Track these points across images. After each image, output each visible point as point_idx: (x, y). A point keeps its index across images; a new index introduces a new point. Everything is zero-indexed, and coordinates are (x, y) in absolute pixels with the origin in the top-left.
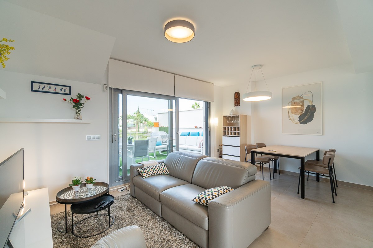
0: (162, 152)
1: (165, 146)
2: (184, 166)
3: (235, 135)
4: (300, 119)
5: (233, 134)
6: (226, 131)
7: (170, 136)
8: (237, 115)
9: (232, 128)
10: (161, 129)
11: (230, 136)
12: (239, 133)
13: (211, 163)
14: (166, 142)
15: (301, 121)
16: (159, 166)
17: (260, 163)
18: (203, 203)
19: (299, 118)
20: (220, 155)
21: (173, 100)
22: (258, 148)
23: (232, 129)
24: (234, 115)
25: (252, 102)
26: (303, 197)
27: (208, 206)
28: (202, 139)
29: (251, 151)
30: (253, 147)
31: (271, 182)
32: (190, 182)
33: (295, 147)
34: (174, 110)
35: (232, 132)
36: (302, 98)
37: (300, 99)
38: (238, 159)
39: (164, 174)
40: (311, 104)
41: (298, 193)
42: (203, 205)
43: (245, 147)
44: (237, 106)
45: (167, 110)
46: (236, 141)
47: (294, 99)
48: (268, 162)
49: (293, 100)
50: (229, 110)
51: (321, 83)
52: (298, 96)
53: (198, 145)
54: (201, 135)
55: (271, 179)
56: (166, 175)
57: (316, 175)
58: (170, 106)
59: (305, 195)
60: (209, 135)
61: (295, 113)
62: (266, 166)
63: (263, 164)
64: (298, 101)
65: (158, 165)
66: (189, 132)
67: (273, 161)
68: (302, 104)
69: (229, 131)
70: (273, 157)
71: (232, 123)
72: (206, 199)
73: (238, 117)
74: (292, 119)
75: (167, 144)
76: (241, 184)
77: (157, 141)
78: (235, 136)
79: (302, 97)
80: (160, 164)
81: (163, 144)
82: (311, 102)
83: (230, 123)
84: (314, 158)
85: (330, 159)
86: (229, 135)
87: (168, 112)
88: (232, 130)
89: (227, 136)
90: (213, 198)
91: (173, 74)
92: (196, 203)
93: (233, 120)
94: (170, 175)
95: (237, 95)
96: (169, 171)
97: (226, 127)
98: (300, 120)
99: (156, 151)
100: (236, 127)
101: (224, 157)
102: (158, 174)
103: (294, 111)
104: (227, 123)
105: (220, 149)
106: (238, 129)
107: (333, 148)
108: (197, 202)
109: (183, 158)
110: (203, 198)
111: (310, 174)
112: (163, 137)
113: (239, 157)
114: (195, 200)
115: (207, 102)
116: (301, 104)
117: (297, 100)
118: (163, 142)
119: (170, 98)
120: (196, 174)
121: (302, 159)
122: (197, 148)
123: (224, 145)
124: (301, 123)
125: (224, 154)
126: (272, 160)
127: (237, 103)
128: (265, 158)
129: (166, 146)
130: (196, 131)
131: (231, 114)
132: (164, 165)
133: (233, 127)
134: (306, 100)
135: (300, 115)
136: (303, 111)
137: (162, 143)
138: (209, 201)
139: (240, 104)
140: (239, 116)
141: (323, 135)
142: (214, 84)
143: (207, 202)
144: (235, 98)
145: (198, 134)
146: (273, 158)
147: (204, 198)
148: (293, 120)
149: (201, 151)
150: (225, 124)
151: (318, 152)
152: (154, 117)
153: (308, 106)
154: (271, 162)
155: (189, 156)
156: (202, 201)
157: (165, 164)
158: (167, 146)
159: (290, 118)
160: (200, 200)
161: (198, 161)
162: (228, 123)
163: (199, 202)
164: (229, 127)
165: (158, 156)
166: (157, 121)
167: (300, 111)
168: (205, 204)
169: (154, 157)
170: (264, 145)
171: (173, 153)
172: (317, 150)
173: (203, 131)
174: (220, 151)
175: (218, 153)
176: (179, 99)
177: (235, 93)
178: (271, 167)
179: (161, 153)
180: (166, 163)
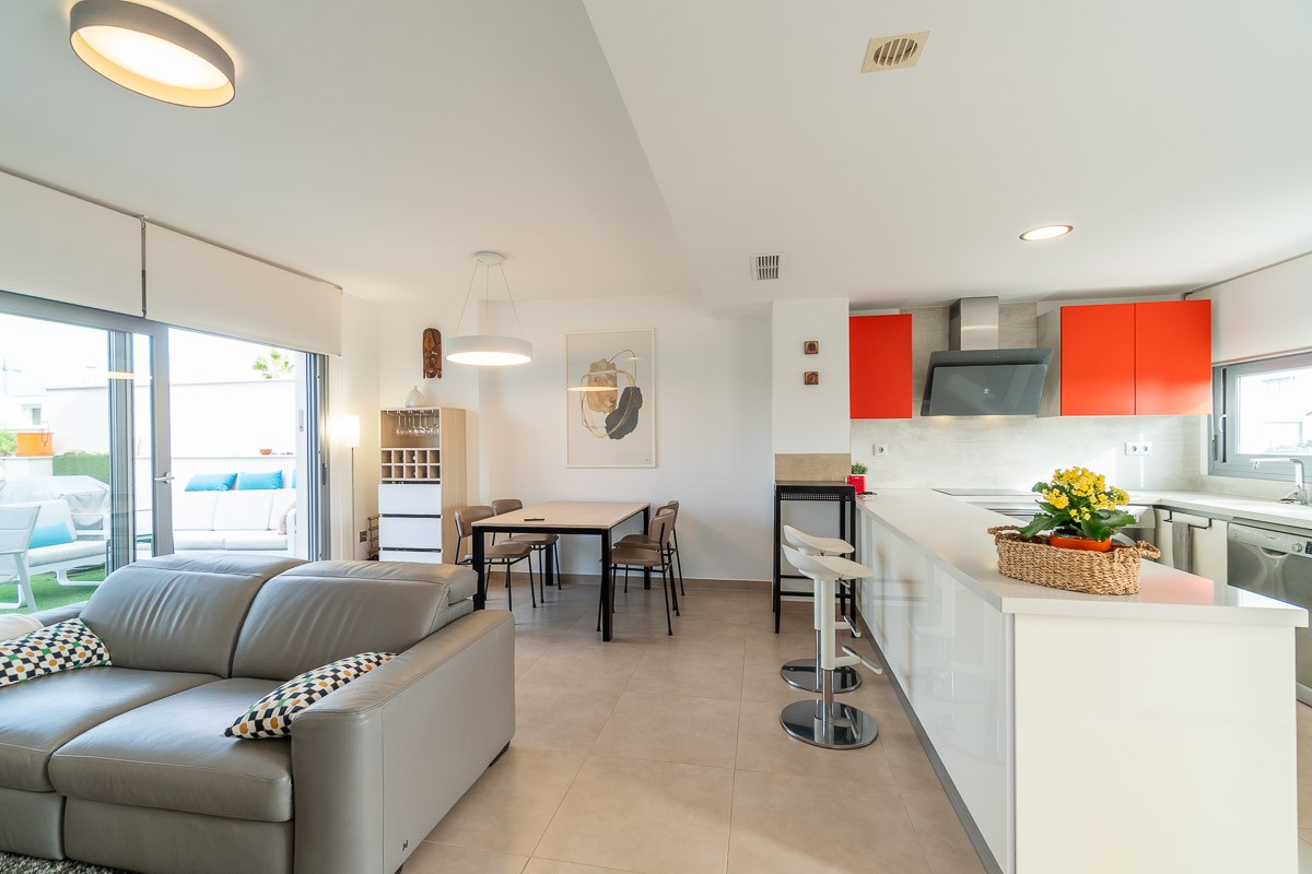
0: (72, 574)
1: (96, 547)
2: (191, 615)
3: (425, 476)
4: (610, 423)
5: (416, 474)
6: (393, 464)
7: (121, 498)
8: (432, 408)
9: (413, 453)
10: (66, 465)
11: (405, 482)
12: (437, 471)
13: (316, 582)
14: (98, 525)
15: (611, 429)
16: (49, 635)
17: (501, 560)
18: (270, 732)
19: (607, 421)
20: (370, 553)
21: (135, 336)
22: (499, 514)
23: (414, 458)
24: (422, 409)
25: (480, 367)
26: (607, 637)
27: (290, 736)
28: (293, 500)
29: (474, 528)
30: (482, 513)
31: (534, 614)
32: (225, 670)
33: (598, 502)
34: (141, 375)
35: (414, 467)
36: (613, 366)
37: (607, 369)
38: (436, 558)
39: (78, 668)
40: (631, 386)
41: (599, 630)
42: (271, 739)
43: (457, 515)
44: (432, 376)
45: (103, 376)
46: (429, 498)
47: (595, 367)
48: (525, 555)
49: (591, 371)
50: (405, 388)
51: (653, 332)
52: (604, 360)
53: (276, 523)
54: (288, 482)
55: (534, 606)
56: (94, 671)
57: (642, 574)
58: (121, 358)
59: (614, 629)
60: (324, 483)
61: (597, 408)
62: (521, 567)
63: (509, 564)
64: (602, 373)
65: (38, 634)
66: (234, 473)
67: (540, 550)
68: (613, 384)
69: (404, 464)
70: (542, 537)
71: (414, 437)
72: (283, 710)
73: (432, 415)
74: (590, 425)
75: (106, 533)
76: (423, 635)
77: (38, 525)
78: (425, 480)
79: (614, 364)
80: (53, 629)
81: (80, 538)
82: (632, 379)
83: (408, 436)
84: (637, 530)
85: (663, 525)
86: (404, 479)
87: (107, 384)
88: (414, 462)
89: (397, 482)
90: (311, 701)
91: (136, 216)
92: (243, 742)
93: (417, 425)
94: (113, 666)
95: (432, 340)
96: (108, 650)
97: (393, 450)
98: (608, 428)
99: (31, 572)
100: (428, 449)
101: (384, 556)
102: (39, 672)
103: (596, 401)
104: (394, 434)
105: (368, 533)
106: (436, 454)
107: (675, 499)
108: (248, 735)
109: (188, 581)
110: (268, 713)
111: (630, 574)
112: (78, 501)
113: (440, 551)
114: (236, 730)
115: (315, 355)
116: (610, 382)
117: (602, 370)
118: (79, 527)
119: (120, 323)
120: (253, 634)
121: (604, 533)
122: (274, 537)
123: (385, 516)
124: (612, 436)
125: (385, 549)
126: (537, 547)
127: (433, 366)
128: (518, 546)
129: (101, 544)
130: (268, 468)
131: (412, 403)
132: (76, 629)
133: (416, 450)
134: (622, 374)
135: (608, 414)
136: (614, 402)
137: (74, 533)
138: (293, 717)
140: (437, 412)
141: (656, 466)
142: (341, 289)
143: (287, 721)
144: (425, 350)
145: (279, 481)
146: (540, 543)
147: (275, 714)
148: (594, 428)
149: (290, 547)
150: (389, 437)
151: (646, 511)
152: (25, 406)
153: (627, 390)
154: (534, 554)
155: (220, 569)
156: (267, 724)
157: (86, 623)
158: (104, 543)
159: (585, 420)
160: (259, 726)
161: (263, 584)
162: (401, 436)
163: (254, 731)
164: (404, 450)
165: (45, 595)
166: (44, 427)
167: (609, 404)
168: (278, 732)
169: (15, 606)
170: (517, 505)
171: (133, 570)
172: (643, 506)
173: (296, 469)
174: (368, 537)
175: (362, 548)
176: (171, 331)
177: (426, 331)
178: (536, 570)
179: (64, 582)
180: (92, 619)
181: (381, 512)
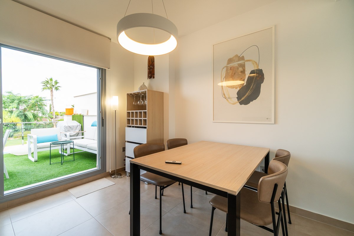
3: (141, 124)
4: (240, 95)
5: (138, 123)
6: (130, 118)
9: (137, 113)
10: (74, 117)
11: (135, 127)
12: (145, 122)
15: (241, 99)
19: (238, 93)
23: (138, 115)
24: (140, 91)
35: (137, 119)
37: (239, 60)
40: (256, 68)
44: (151, 78)
49: (228, 63)
50: (139, 84)
51: (273, 29)
52: (237, 56)
64: (236, 64)
68: (242, 70)
69: (134, 118)
74: (227, 96)
78: (141, 126)
79: (243, 57)
82: (257, 64)
86: (134, 125)
88: (137, 117)
89: (132, 127)
95: (151, 61)
97: (130, 111)
98: (239, 98)
100: (142, 111)
104: (131, 104)
106: (145, 114)
117: (235, 62)
123: (128, 142)
124: (241, 103)
127: (151, 74)
133: (138, 111)
134: (249, 62)
135: (238, 89)
136: (243, 81)
139: (155, 76)
140: (146, 92)
142: (110, 39)
144: (148, 66)
148: (229, 98)
159: (224, 94)
164: (134, 111)
167: (240, 83)
170: (185, 142)
177: (149, 58)
181: (126, 140)
